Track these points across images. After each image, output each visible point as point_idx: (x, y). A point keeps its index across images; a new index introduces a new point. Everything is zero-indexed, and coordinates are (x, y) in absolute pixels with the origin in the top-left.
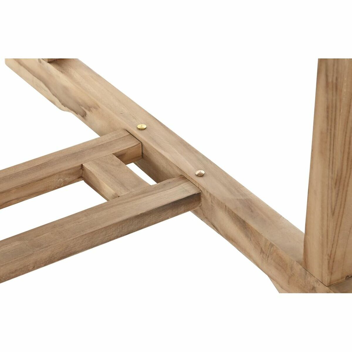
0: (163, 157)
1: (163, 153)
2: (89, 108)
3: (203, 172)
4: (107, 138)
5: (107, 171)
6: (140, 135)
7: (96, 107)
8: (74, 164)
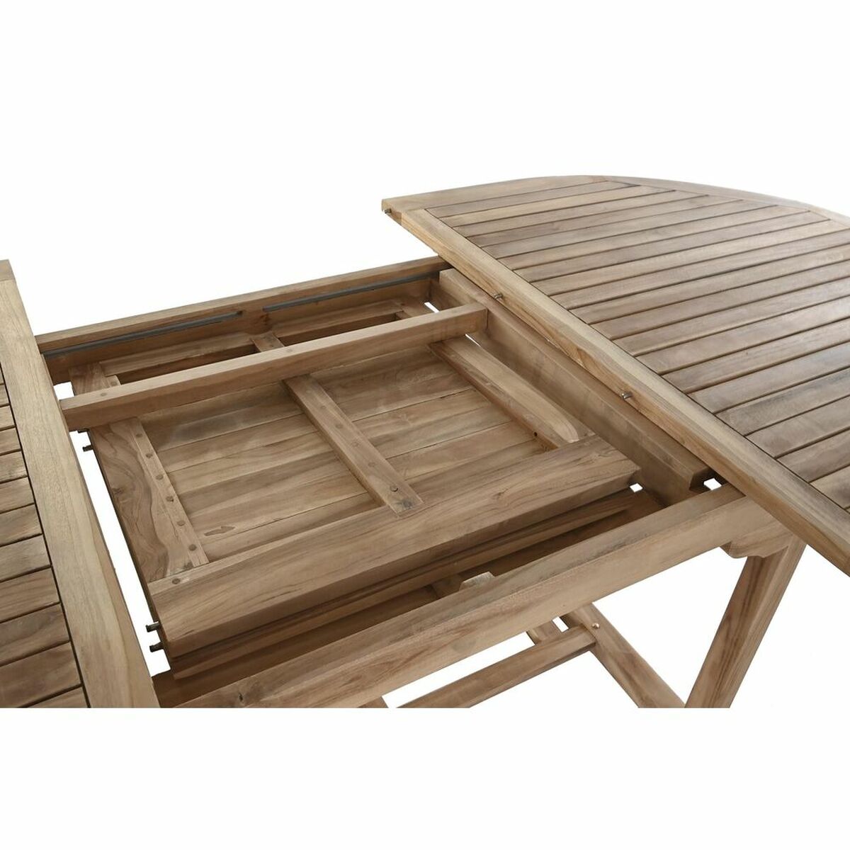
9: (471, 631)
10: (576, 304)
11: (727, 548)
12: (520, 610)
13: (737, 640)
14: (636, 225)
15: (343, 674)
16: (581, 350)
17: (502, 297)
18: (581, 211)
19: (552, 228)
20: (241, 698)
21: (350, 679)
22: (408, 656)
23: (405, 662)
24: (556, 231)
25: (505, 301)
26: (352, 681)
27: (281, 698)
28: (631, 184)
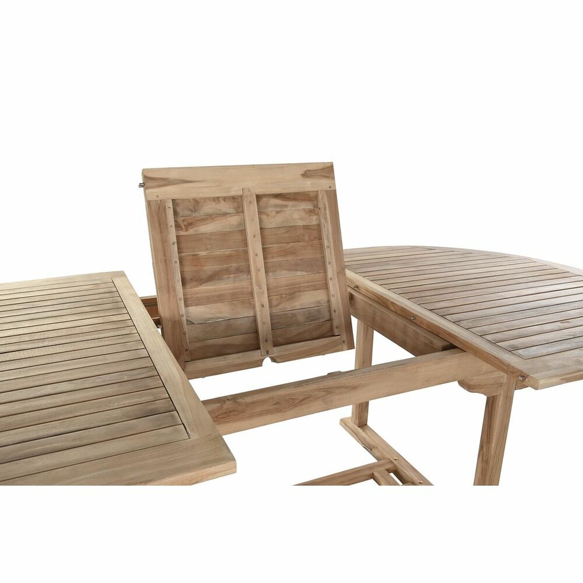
0: (405, 473)
1: (406, 472)
2: (374, 447)
3: (422, 482)
4: (382, 462)
5: (382, 476)
6: (395, 462)
7: (377, 448)
8: (370, 472)
9: (330, 393)
10: (392, 288)
11: (462, 384)
12: (354, 388)
13: (487, 459)
14: (430, 263)
15: (272, 398)
16: (394, 303)
17: (357, 287)
18: (402, 258)
19: (387, 263)
20: (228, 400)
21: (275, 402)
22: (301, 398)
23: (300, 402)
24: (388, 264)
25: (359, 289)
26: (276, 404)
27: (245, 402)
28: (430, 249)
